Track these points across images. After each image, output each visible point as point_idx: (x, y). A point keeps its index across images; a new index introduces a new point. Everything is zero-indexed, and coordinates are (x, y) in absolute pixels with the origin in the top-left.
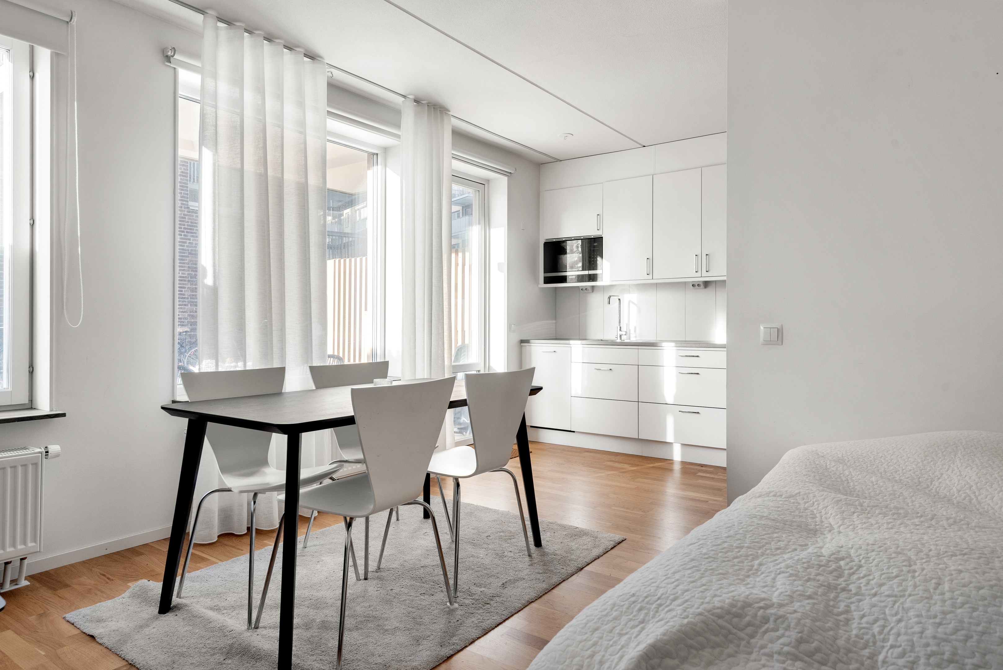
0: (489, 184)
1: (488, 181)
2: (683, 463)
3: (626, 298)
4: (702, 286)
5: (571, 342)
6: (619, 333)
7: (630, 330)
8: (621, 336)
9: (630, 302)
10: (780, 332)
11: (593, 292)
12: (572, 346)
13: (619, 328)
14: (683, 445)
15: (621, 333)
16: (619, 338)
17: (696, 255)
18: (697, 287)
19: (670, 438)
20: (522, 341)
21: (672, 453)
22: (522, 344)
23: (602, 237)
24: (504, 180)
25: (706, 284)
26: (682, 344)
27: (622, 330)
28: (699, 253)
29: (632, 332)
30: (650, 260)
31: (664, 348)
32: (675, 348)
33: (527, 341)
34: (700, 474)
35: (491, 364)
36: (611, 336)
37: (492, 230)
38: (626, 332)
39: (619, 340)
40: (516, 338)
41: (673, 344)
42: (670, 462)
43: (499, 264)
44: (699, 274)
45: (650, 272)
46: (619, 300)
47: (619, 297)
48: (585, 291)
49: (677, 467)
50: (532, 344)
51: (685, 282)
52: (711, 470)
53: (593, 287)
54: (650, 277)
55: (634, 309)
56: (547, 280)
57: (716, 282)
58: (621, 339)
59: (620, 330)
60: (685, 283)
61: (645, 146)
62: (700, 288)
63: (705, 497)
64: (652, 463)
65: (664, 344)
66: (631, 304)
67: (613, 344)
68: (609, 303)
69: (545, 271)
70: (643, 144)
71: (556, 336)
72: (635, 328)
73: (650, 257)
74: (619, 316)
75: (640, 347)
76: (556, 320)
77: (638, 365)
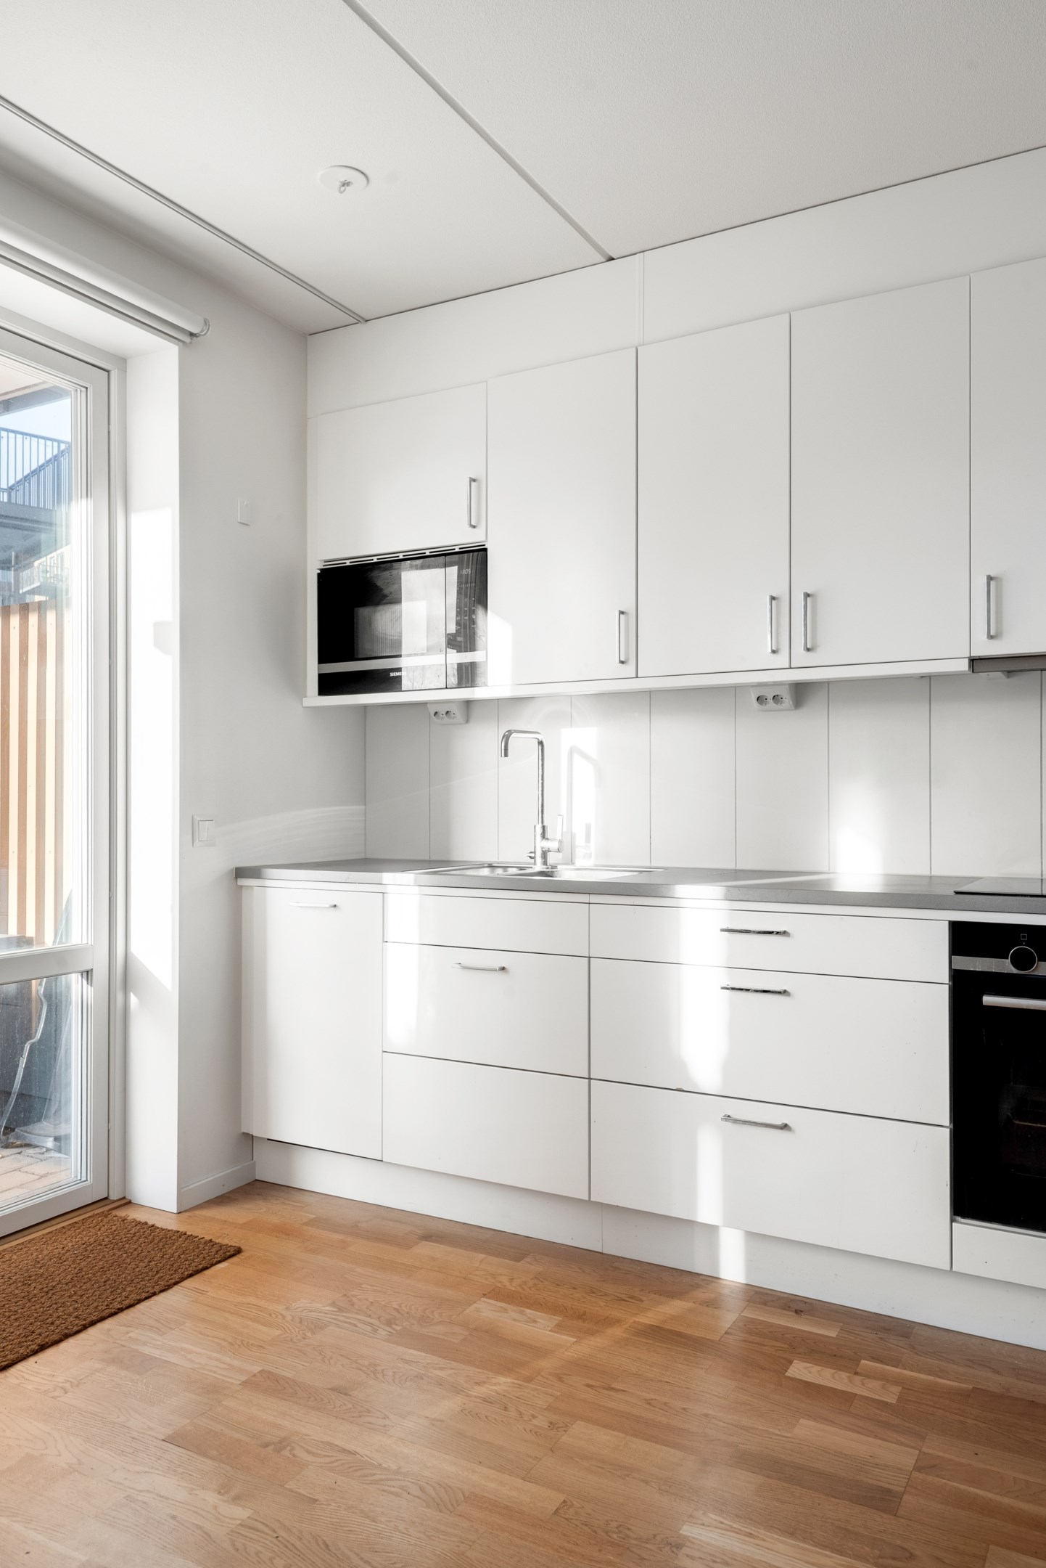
0: (123, 371)
1: (122, 361)
3: (563, 738)
4: (788, 701)
5: (386, 877)
6: (541, 844)
7: (572, 836)
8: (544, 855)
9: (572, 751)
11: (467, 721)
12: (387, 888)
13: (539, 831)
14: (752, 1236)
15: (546, 844)
16: (539, 860)
17: (773, 598)
18: (771, 704)
19: (708, 1210)
20: (240, 873)
21: (714, 1259)
22: (242, 882)
23: (485, 550)
24: (168, 353)
25: (801, 692)
27: (548, 835)
28: (781, 590)
29: (580, 840)
30: (630, 619)
31: (683, 903)
33: (257, 873)
35: (134, 949)
36: (517, 852)
37: (135, 519)
38: (560, 842)
39: (540, 871)
40: (218, 862)
43: (159, 627)
44: (782, 660)
45: (630, 656)
46: (541, 743)
47: (540, 737)
48: (446, 720)
50: (268, 883)
51: (736, 687)
53: (468, 703)
54: (629, 670)
55: (585, 771)
56: (329, 685)
57: (827, 684)
58: (545, 863)
59: (544, 836)
60: (736, 689)
61: (611, 259)
62: (763, 707)
65: (683, 891)
66: (576, 756)
68: (506, 755)
69: (323, 659)
70: (606, 250)
71: (365, 853)
72: (588, 828)
73: (629, 606)
74: (540, 792)
75: (594, 898)
76: (365, 805)
77: (590, 957)
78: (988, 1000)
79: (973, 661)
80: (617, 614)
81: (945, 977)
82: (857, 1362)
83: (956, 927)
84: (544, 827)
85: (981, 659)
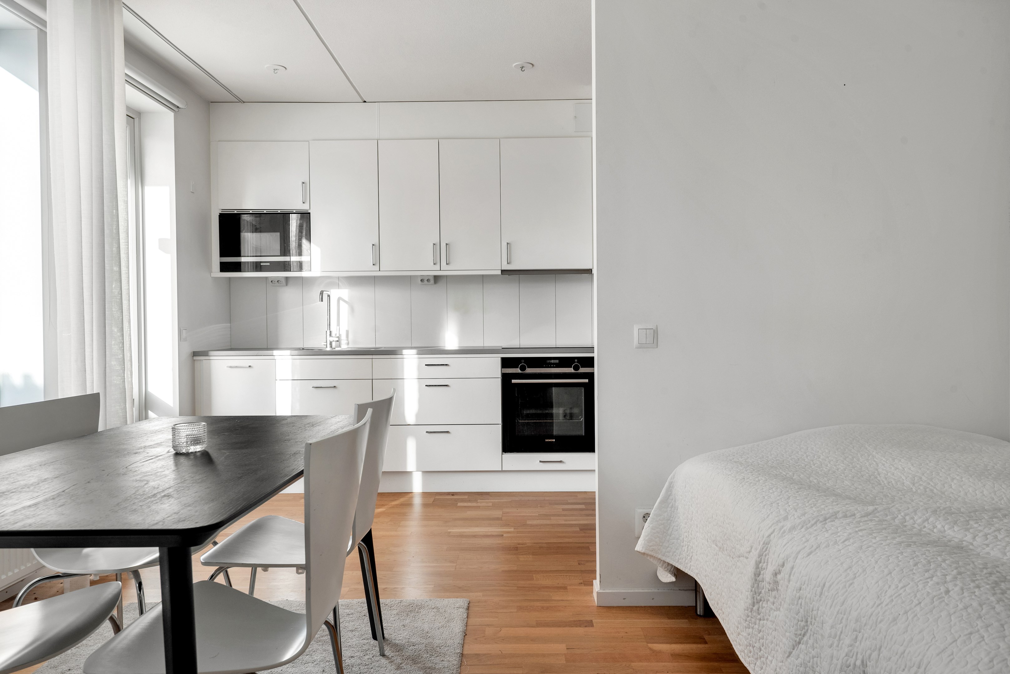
0: (140, 118)
1: (139, 113)
2: (425, 495)
3: (335, 293)
4: (432, 281)
5: (275, 352)
6: (329, 339)
7: (341, 335)
8: (331, 343)
9: (339, 299)
10: (655, 332)
11: (287, 285)
12: (276, 357)
13: (328, 333)
14: (425, 472)
15: (331, 339)
16: (329, 346)
17: (433, 245)
18: (426, 282)
19: (410, 466)
20: (196, 354)
21: (410, 485)
22: (195, 358)
23: (309, 213)
24: (169, 115)
25: (437, 278)
26: (423, 351)
27: (332, 335)
28: (437, 242)
29: (343, 337)
30: (377, 248)
31: (405, 356)
32: (417, 356)
33: (205, 354)
34: (459, 504)
35: (150, 389)
36: (319, 342)
37: (147, 188)
38: (337, 338)
39: (328, 349)
40: (188, 350)
41: (414, 351)
42: (408, 494)
43: (160, 241)
44: (437, 267)
45: (377, 262)
46: (329, 296)
47: (329, 293)
48: (277, 283)
49: (417, 501)
50: (212, 358)
51: (411, 276)
52: (466, 497)
53: (287, 278)
54: (375, 268)
55: (344, 307)
56: (225, 267)
57: (447, 276)
58: (331, 347)
59: (330, 335)
61: (365, 102)
62: (429, 283)
63: (492, 530)
64: (396, 500)
65: (405, 352)
66: (341, 301)
67: (320, 353)
68: (322, 301)
69: (222, 255)
70: (364, 98)
71: (231, 346)
72: (347, 332)
73: (376, 241)
74: (329, 317)
75: (374, 357)
76: (230, 323)
77: (372, 379)
78: (514, 381)
79: (503, 271)
80: (372, 245)
81: (500, 375)
82: (477, 501)
83: (503, 360)
84: (330, 332)
85: (504, 270)
